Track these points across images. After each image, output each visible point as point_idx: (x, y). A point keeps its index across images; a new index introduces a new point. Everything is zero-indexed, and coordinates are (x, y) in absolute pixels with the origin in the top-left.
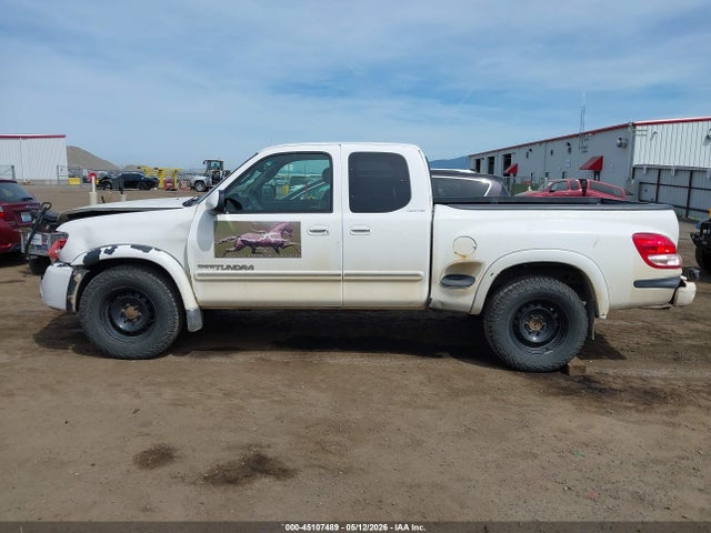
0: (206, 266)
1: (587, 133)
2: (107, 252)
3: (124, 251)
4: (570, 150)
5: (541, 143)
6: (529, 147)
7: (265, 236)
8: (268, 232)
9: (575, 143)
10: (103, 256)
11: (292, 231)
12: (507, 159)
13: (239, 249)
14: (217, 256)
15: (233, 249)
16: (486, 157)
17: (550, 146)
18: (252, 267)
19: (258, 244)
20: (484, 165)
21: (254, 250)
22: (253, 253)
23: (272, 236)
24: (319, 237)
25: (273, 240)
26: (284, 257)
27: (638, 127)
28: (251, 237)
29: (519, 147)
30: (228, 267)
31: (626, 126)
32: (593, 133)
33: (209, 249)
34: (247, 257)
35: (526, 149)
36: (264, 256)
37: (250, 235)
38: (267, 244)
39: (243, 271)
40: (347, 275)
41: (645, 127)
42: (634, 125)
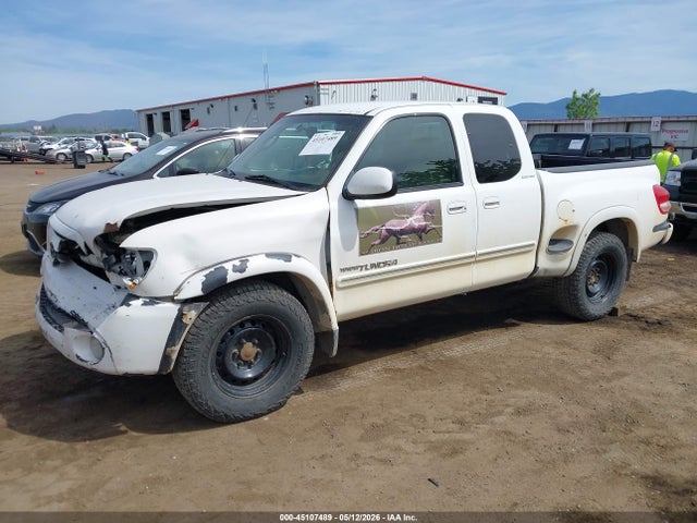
0: (349, 269)
1: (273, 90)
2: (236, 269)
3: (259, 265)
4: (255, 107)
5: (222, 98)
6: (210, 103)
7: (409, 221)
8: (411, 215)
9: (261, 100)
10: (232, 277)
11: (433, 212)
12: (185, 115)
13: (384, 240)
14: (361, 254)
15: (378, 241)
16: (159, 112)
17: (234, 102)
18: (395, 262)
19: (402, 232)
20: (158, 121)
21: (399, 239)
22: (398, 243)
23: (416, 220)
24: (457, 216)
25: (416, 225)
26: (427, 243)
27: (321, 86)
28: (394, 225)
29: (198, 102)
30: (373, 266)
31: (311, 84)
32: (279, 90)
33: (353, 247)
34: (391, 249)
35: (207, 105)
36: (408, 247)
37: (394, 222)
38: (412, 231)
39: (387, 269)
40: (480, 255)
41: (327, 86)
42: (318, 84)
